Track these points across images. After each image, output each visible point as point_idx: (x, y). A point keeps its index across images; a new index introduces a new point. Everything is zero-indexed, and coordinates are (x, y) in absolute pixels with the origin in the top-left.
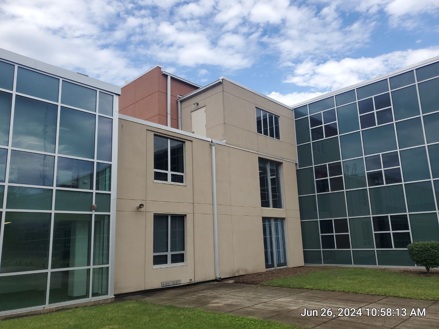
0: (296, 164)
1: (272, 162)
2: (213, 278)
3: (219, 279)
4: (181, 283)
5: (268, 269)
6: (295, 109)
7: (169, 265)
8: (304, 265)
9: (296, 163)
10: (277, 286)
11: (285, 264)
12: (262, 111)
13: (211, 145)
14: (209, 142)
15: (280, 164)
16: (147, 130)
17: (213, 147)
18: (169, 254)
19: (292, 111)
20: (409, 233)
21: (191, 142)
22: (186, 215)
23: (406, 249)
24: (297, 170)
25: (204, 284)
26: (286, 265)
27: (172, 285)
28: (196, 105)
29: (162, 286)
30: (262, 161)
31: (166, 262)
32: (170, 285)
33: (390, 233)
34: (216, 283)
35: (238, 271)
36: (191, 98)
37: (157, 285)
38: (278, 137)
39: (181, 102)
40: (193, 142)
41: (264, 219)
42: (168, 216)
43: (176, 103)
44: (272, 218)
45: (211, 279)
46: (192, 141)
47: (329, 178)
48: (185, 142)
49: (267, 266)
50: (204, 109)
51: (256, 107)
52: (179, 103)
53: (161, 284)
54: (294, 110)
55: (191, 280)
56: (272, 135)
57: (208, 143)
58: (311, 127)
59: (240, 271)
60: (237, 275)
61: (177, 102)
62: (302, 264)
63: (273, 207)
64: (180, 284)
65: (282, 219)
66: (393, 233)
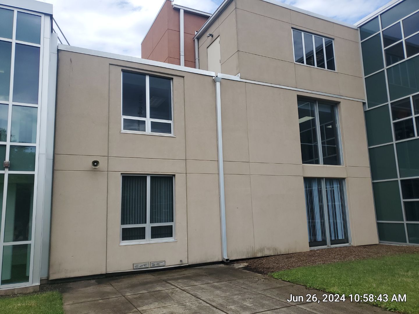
0: (364, 104)
1: (322, 102)
2: (218, 258)
3: (225, 261)
4: (166, 265)
6: (360, 27)
7: (148, 240)
8: (377, 242)
9: (364, 101)
10: (288, 281)
11: (346, 240)
12: (303, 33)
13: (214, 82)
14: (212, 76)
15: (336, 104)
16: (110, 64)
17: (218, 84)
18: (148, 226)
19: (356, 31)
21: (183, 78)
22: (174, 175)
24: (366, 112)
25: (200, 267)
26: (348, 242)
27: (151, 267)
28: (211, 37)
29: (134, 269)
30: (301, 99)
31: (143, 237)
32: (147, 268)
35: (262, 250)
36: (206, 31)
37: (127, 267)
38: (331, 66)
39: (198, 38)
40: (185, 78)
41: (308, 181)
42: (146, 177)
44: (322, 178)
45: (216, 260)
46: (183, 77)
47: (413, 116)
48: (172, 79)
49: (313, 242)
50: (218, 39)
51: (292, 28)
52: (196, 40)
53: (133, 267)
54: (359, 29)
55: (181, 261)
56: (321, 64)
57: (211, 78)
58: (385, 47)
59: (266, 250)
60: (259, 255)
61: (194, 41)
62: (374, 239)
63: (324, 164)
64: (164, 266)
65: (341, 181)
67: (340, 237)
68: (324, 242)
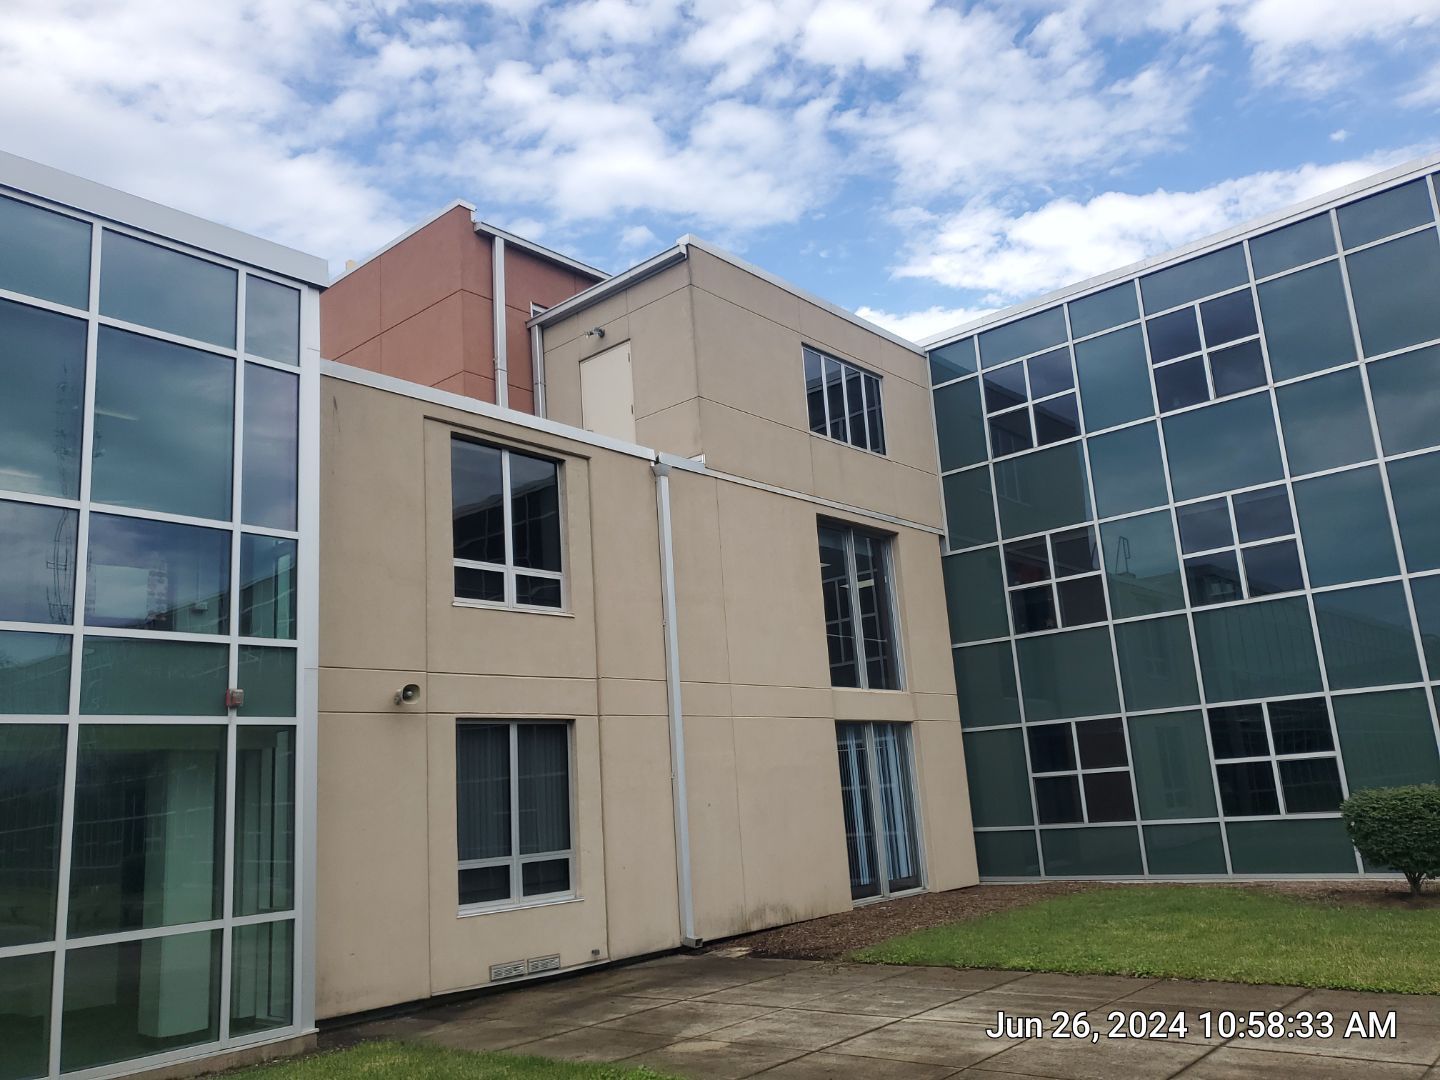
0: (942, 537)
1: (863, 533)
2: (672, 941)
3: (693, 945)
4: (562, 966)
5: (862, 902)
6: (930, 352)
7: (518, 900)
8: (978, 883)
9: (942, 533)
11: (915, 880)
12: (822, 358)
13: (655, 474)
14: (649, 460)
15: (888, 537)
16: (426, 417)
17: (664, 481)
18: (516, 862)
19: (923, 360)
20: (1333, 760)
21: (585, 462)
22: (572, 722)
23: (1338, 815)
24: (945, 559)
25: (642, 965)
26: (917, 884)
27: (530, 974)
28: (596, 336)
29: (492, 981)
30: (830, 528)
31: (504, 893)
32: (522, 975)
33: (1270, 763)
34: (683, 958)
35: (760, 913)
36: (577, 313)
37: (475, 977)
38: (878, 445)
39: (544, 327)
40: (591, 461)
41: (843, 728)
42: (508, 726)
43: (526, 332)
44: (866, 723)
45: (667, 944)
46: (587, 459)
47: (1053, 581)
48: (562, 462)
49: (858, 891)
50: (625, 349)
51: (803, 344)
52: (536, 331)
53: (491, 975)
54: (928, 355)
55: (595, 952)
56: (859, 441)
57: (644, 467)
58: (988, 412)
59: (767, 910)
60: (755, 927)
61: (529, 330)
62: (970, 875)
63: (870, 687)
64: (557, 969)
65: (901, 728)
66: (1281, 764)
67: (904, 874)
68: (873, 889)
